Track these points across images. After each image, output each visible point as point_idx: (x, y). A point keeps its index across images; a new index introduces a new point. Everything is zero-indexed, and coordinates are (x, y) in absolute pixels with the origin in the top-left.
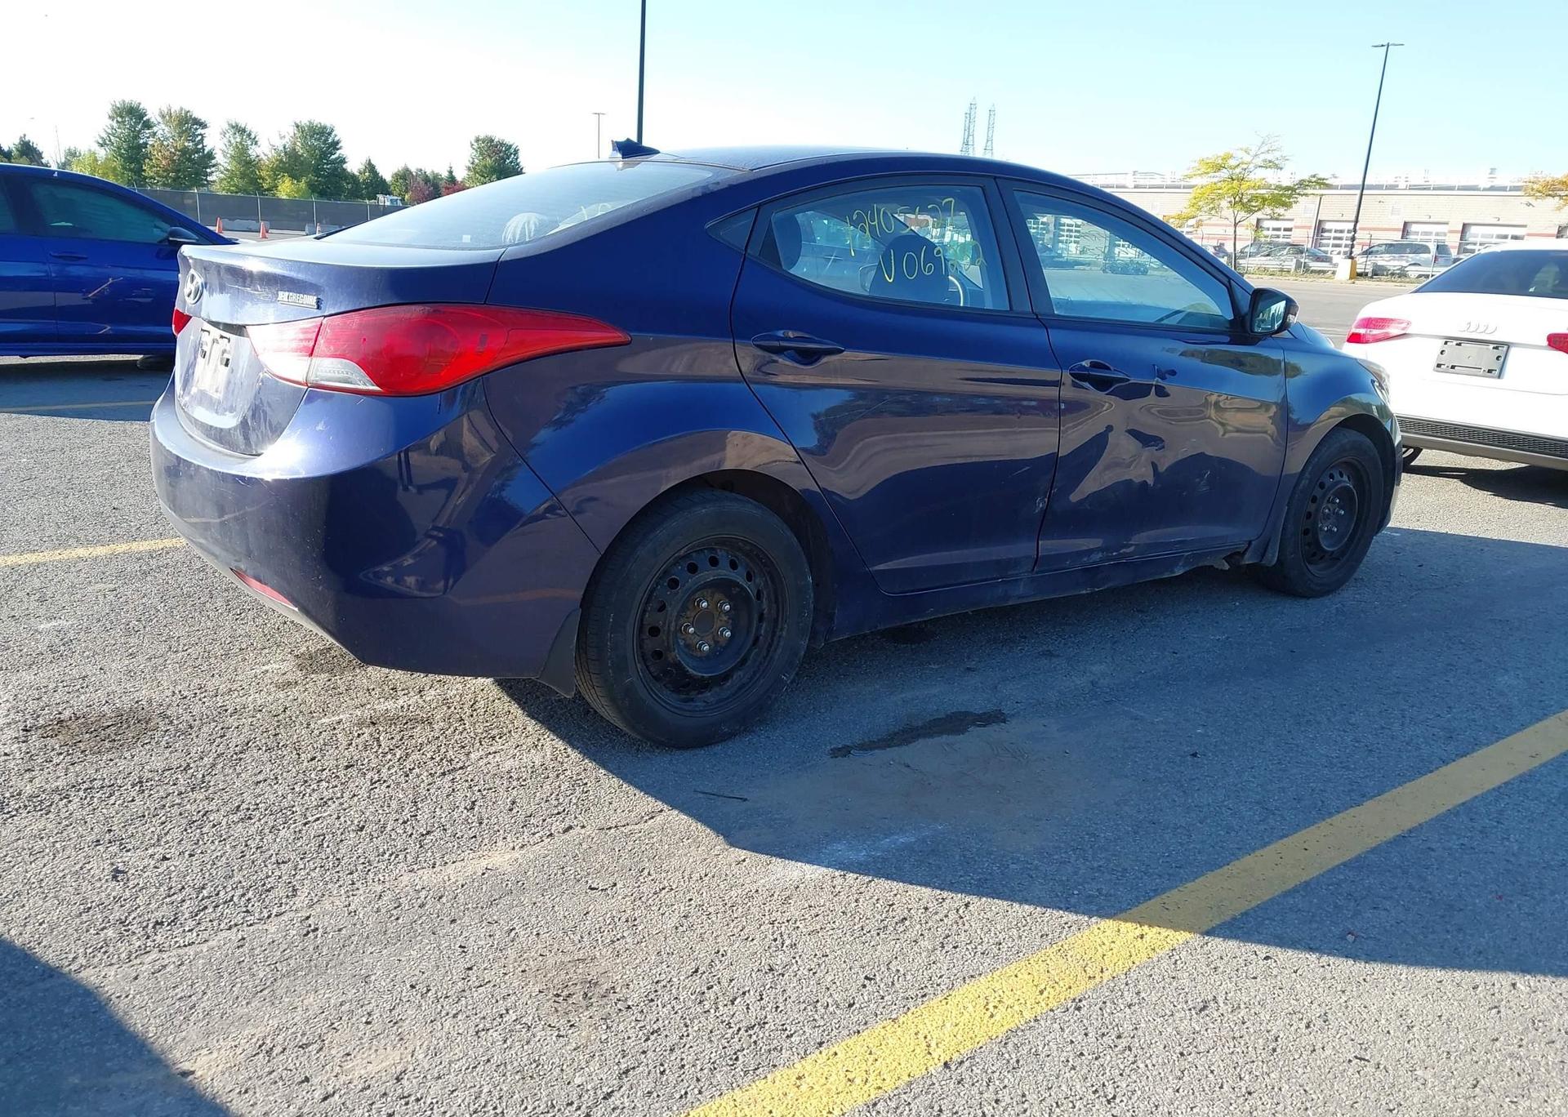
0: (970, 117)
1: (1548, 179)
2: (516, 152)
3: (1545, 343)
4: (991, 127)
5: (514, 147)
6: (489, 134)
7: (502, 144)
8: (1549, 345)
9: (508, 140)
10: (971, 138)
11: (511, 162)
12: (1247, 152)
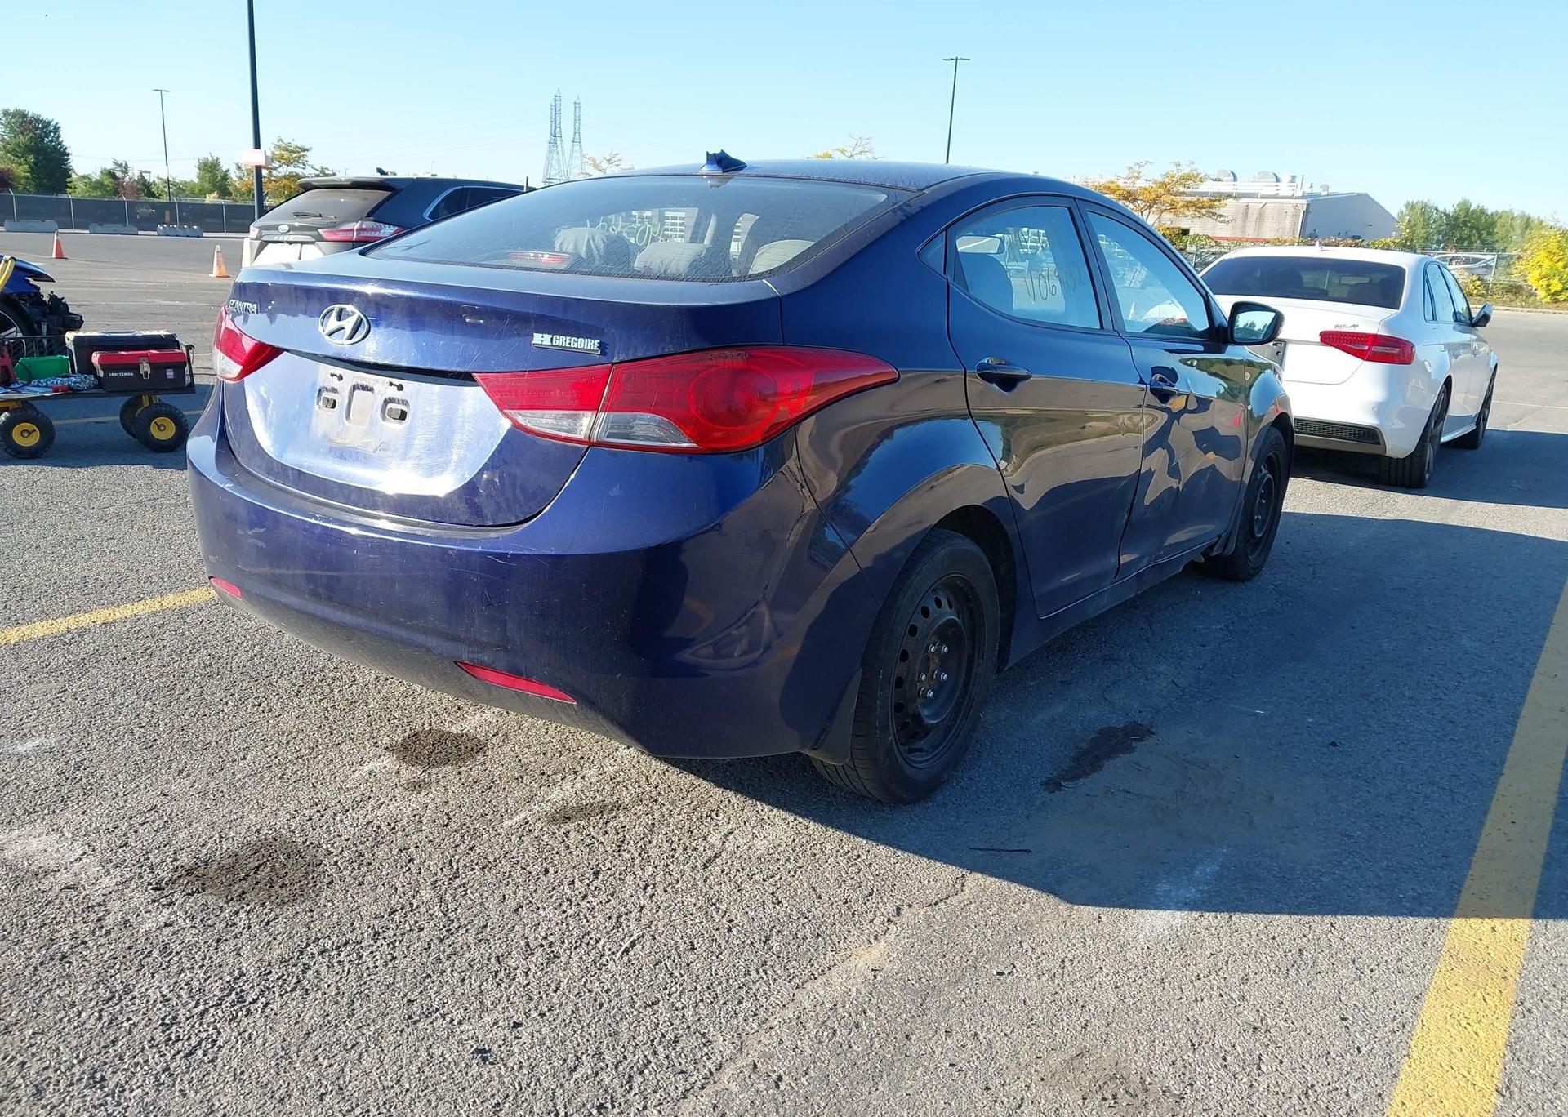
0: (555, 109)
1: (1096, 184)
2: (57, 129)
3: (1318, 339)
4: (577, 119)
5: (53, 123)
6: (21, 108)
7: (38, 120)
8: (1321, 340)
9: (45, 115)
10: (558, 130)
11: (51, 141)
12: (843, 152)
